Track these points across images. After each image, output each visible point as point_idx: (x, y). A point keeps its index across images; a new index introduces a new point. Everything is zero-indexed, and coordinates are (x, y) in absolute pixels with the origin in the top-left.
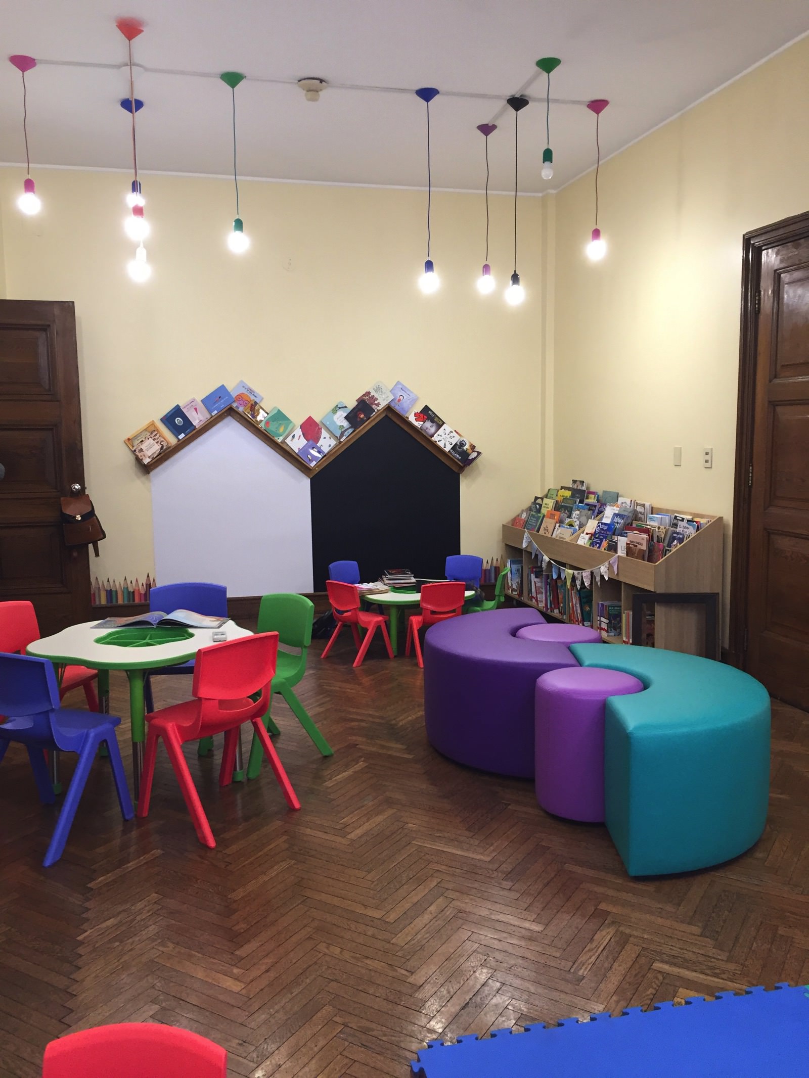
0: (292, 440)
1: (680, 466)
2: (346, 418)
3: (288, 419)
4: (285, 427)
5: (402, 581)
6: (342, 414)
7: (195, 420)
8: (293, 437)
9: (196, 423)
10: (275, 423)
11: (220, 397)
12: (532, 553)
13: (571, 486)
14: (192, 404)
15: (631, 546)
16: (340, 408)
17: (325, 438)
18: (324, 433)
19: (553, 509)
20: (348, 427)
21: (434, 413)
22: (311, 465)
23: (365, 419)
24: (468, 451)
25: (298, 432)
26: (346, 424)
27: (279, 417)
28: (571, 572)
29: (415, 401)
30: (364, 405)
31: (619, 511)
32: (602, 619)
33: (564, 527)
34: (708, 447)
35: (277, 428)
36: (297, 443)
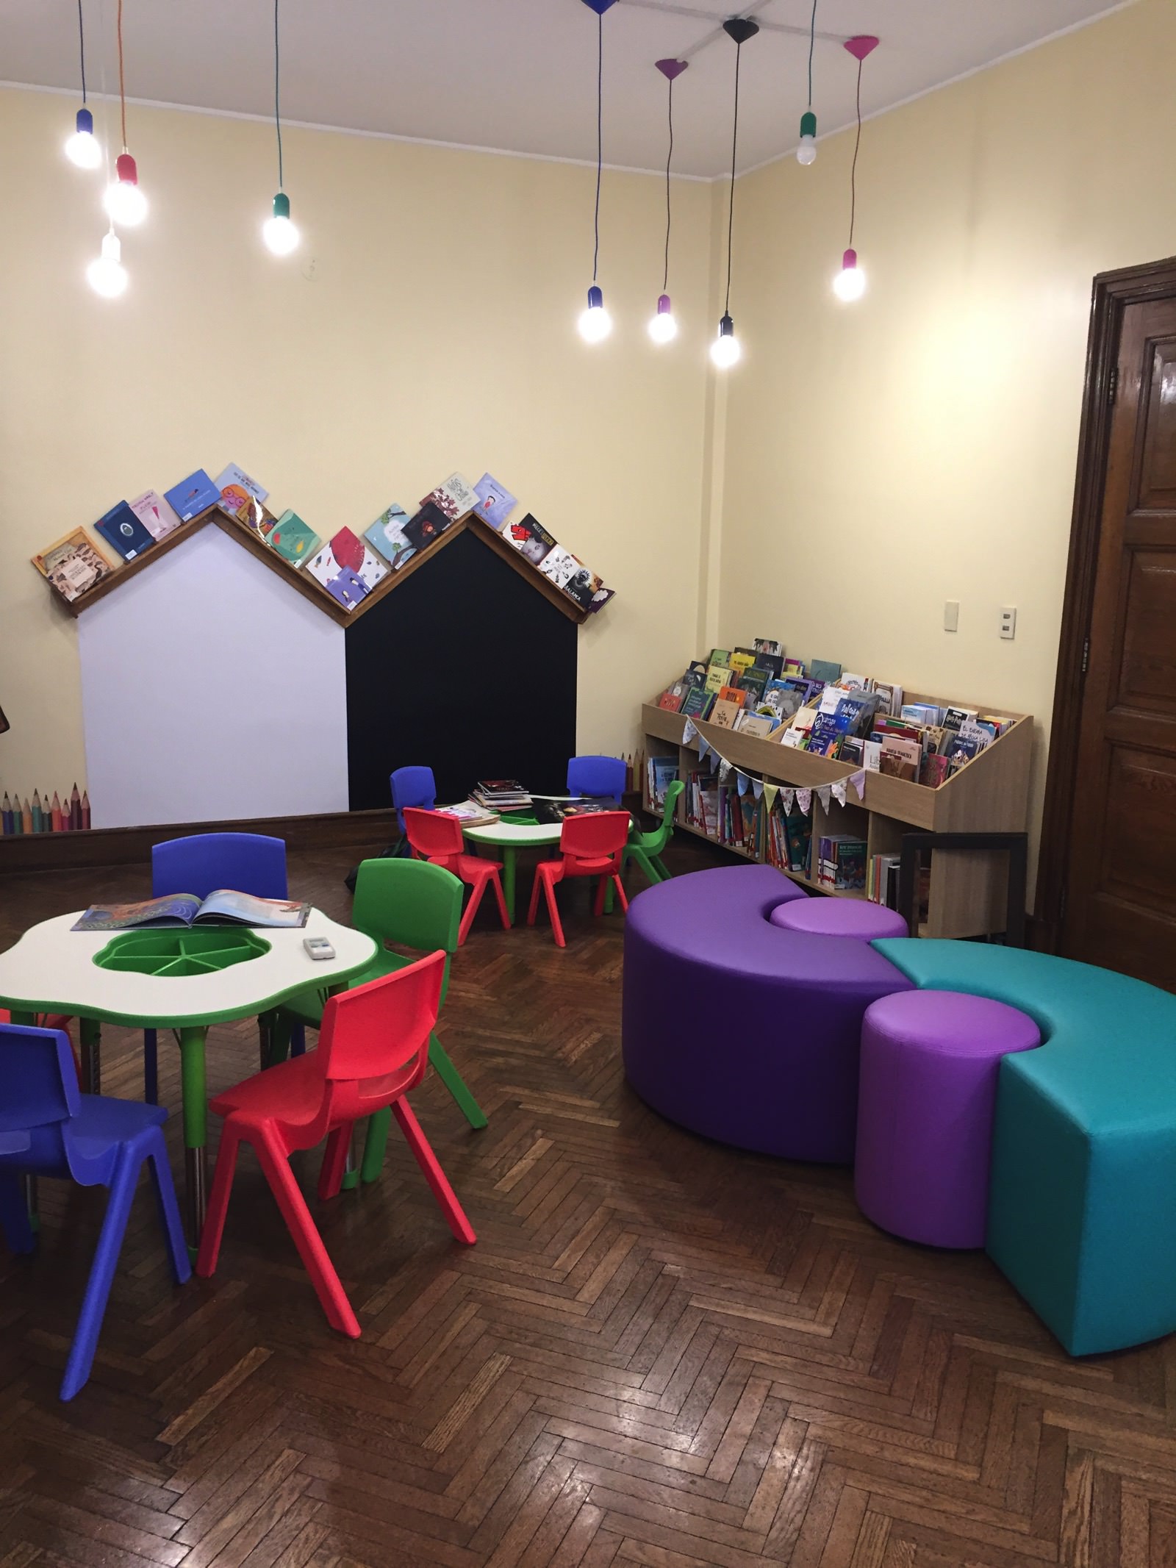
0: (316, 566)
1: (955, 631)
2: (404, 531)
3: (308, 530)
4: (305, 543)
5: (511, 802)
6: (397, 524)
7: (154, 528)
8: (319, 560)
9: (155, 533)
10: (289, 536)
11: (196, 491)
12: (698, 752)
13: (754, 649)
14: (148, 500)
15: (889, 757)
16: (394, 515)
17: (369, 563)
18: (368, 555)
19: (729, 683)
20: (407, 546)
21: (541, 527)
22: (348, 607)
23: (435, 533)
24: (591, 588)
25: (327, 552)
26: (403, 541)
27: (297, 527)
28: (774, 788)
29: (512, 505)
30: (431, 512)
31: (849, 695)
32: (826, 862)
33: (754, 715)
34: (1009, 607)
35: (291, 545)
36: (326, 571)
